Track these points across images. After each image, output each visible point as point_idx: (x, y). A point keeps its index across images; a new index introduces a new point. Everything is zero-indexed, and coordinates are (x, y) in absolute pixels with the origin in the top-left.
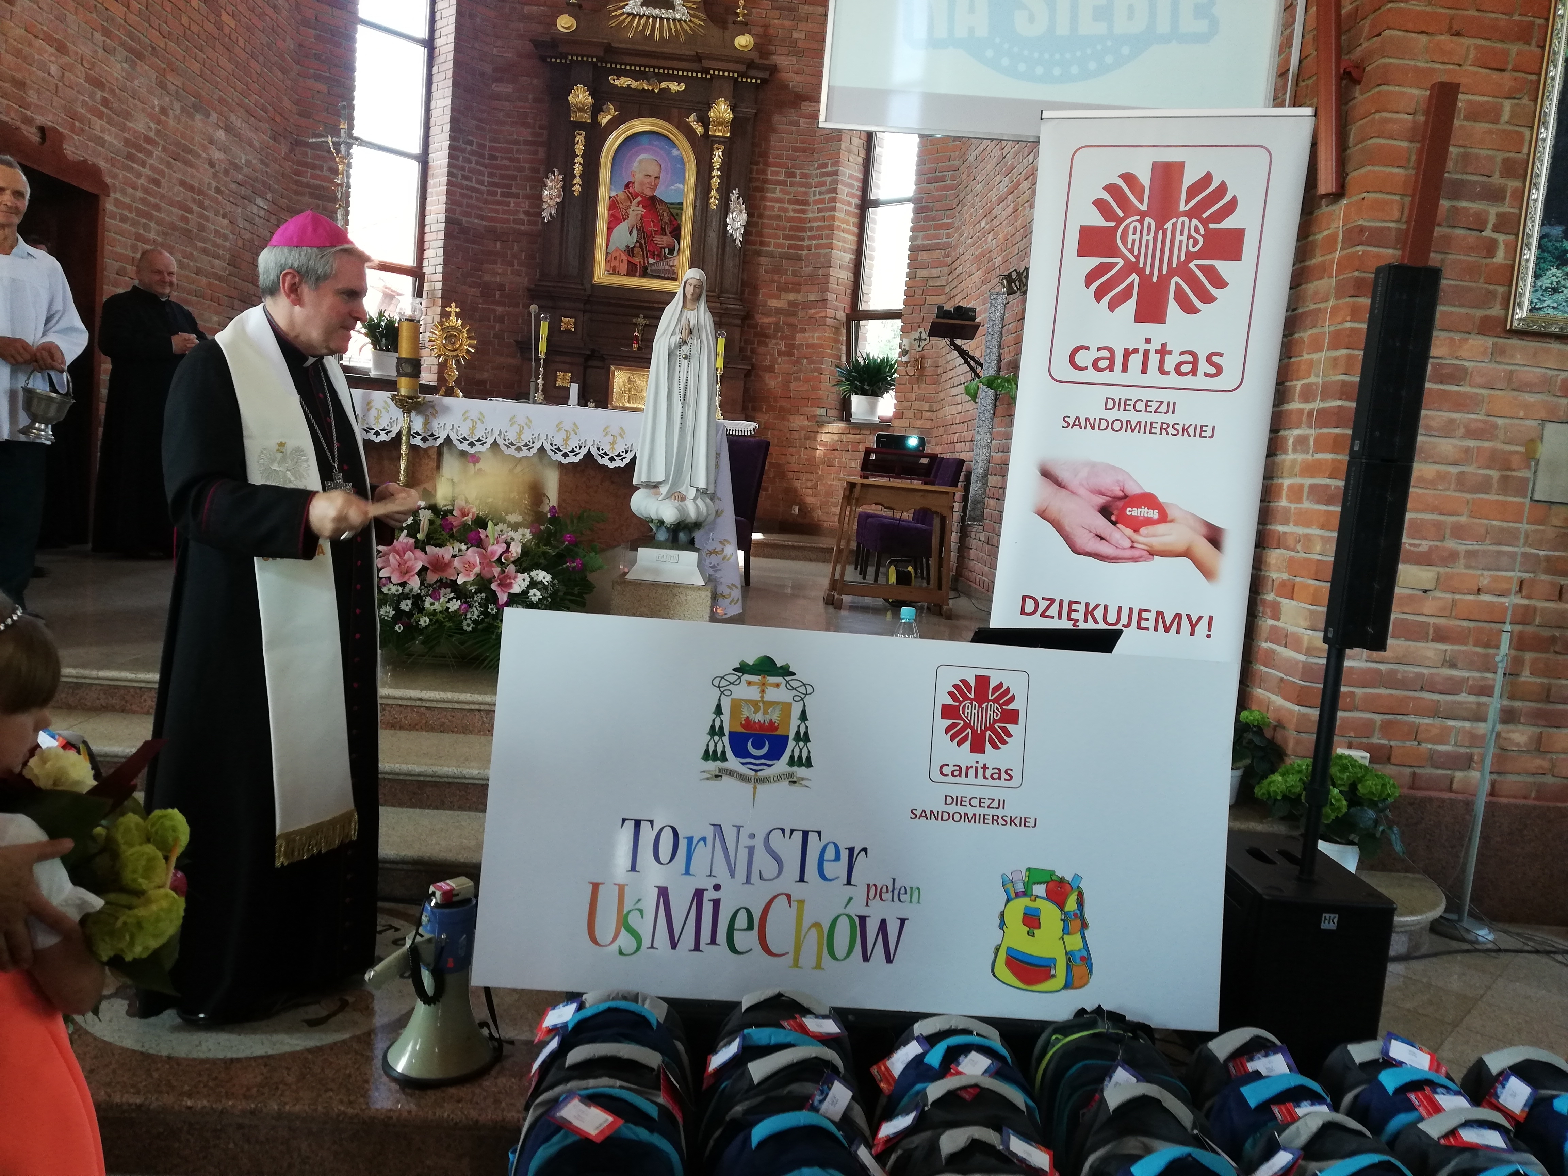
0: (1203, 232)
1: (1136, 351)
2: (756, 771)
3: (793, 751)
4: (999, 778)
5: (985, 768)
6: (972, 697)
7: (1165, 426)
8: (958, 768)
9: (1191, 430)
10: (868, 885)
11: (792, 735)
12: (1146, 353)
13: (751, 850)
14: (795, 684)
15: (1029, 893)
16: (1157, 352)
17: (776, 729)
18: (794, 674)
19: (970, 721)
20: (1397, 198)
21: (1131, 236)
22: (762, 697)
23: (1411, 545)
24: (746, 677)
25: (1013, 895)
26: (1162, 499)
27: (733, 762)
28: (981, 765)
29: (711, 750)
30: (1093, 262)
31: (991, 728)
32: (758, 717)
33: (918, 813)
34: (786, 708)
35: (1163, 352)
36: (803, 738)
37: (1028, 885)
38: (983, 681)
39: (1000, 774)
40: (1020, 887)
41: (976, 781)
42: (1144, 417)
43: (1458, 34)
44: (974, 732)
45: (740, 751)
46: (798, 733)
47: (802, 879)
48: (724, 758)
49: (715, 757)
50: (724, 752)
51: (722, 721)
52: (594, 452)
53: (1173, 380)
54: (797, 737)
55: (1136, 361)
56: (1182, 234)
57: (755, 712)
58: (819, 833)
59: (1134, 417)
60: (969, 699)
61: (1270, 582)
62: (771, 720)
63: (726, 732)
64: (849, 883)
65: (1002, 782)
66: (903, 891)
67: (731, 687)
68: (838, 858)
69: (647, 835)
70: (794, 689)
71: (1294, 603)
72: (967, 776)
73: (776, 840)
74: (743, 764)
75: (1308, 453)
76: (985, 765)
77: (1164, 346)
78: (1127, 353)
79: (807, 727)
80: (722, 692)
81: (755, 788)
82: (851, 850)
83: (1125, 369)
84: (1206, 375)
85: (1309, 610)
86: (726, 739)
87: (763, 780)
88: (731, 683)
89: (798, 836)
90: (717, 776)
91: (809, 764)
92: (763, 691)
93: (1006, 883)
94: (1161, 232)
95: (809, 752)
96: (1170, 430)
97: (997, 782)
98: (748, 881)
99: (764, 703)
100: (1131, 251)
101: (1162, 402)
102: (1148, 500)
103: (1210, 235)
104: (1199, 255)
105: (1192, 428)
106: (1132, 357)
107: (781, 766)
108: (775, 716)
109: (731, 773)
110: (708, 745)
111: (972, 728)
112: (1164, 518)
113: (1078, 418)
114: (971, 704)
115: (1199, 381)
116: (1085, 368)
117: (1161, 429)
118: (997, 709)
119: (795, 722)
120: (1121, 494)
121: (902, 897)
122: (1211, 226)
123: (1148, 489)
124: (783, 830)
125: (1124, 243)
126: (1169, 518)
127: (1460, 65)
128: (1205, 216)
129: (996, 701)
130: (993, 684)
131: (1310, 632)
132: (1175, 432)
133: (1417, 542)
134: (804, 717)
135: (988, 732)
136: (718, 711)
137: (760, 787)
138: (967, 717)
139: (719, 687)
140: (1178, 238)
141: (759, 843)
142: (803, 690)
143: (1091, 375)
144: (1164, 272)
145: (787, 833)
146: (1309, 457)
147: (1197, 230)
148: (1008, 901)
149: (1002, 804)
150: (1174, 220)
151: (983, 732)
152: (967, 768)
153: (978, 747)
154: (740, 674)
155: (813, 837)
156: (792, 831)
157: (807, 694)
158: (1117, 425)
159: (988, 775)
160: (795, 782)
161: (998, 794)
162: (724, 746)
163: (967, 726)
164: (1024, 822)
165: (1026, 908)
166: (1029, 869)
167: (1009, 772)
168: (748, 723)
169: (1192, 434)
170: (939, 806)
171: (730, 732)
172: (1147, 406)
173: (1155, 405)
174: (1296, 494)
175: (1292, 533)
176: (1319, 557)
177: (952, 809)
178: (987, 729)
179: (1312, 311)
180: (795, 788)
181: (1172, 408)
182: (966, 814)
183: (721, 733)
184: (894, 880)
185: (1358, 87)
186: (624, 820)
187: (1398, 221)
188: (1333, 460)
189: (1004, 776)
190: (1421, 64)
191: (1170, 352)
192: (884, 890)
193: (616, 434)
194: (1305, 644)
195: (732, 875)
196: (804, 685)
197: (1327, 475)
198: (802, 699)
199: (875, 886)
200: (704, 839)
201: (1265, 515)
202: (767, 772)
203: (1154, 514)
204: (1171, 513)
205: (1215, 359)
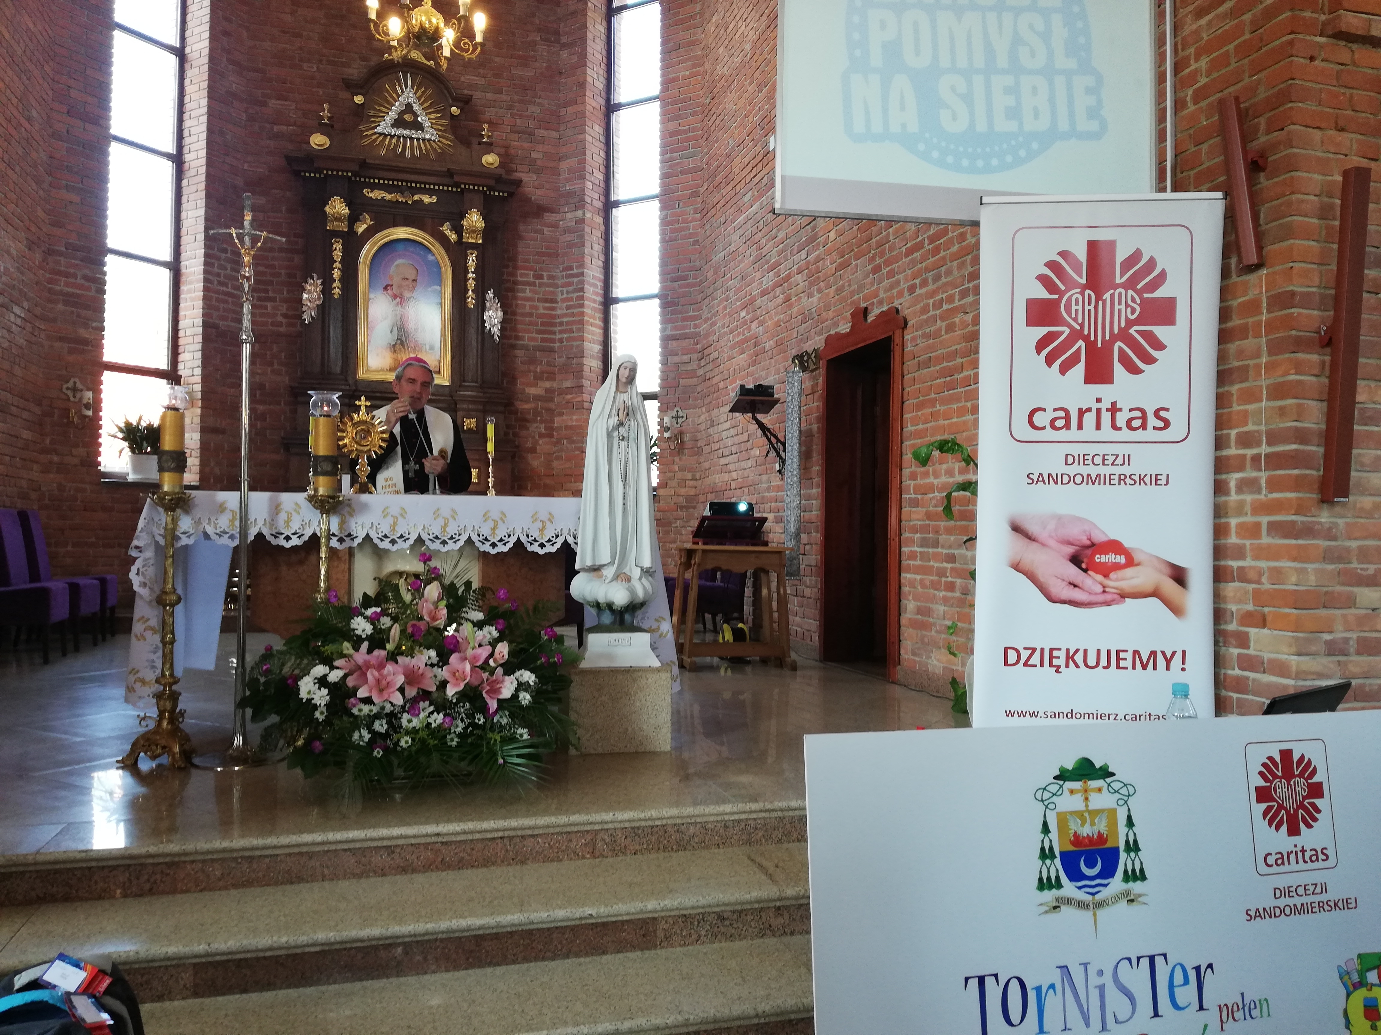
0: (1138, 302)
1: (1089, 410)
2: (1093, 894)
3: (1126, 864)
4: (1317, 860)
5: (1303, 851)
6: (1280, 774)
7: (1122, 477)
8: (1280, 856)
9: (1147, 480)
10: (1220, 1006)
11: (1122, 846)
12: (1099, 411)
13: (1102, 989)
14: (1116, 786)
15: (1364, 982)
16: (1108, 410)
17: (1106, 841)
18: (1113, 774)
19: (1283, 801)
20: (1315, 266)
21: (1074, 307)
22: (1087, 806)
23: (1361, 569)
24: (1069, 785)
25: (1351, 989)
26: (1127, 544)
27: (1069, 889)
28: (1299, 848)
29: (1045, 877)
30: (1041, 331)
32: (1086, 831)
33: (1252, 913)
34: (1112, 815)
35: (1114, 409)
36: (1133, 847)
37: (1362, 973)
38: (1286, 755)
39: (1317, 855)
40: (1356, 978)
41: (1298, 867)
42: (1102, 470)
43: (1342, 130)
45: (1075, 875)
46: (1127, 842)
47: (1156, 1015)
48: (1059, 885)
49: (1050, 887)
50: (1058, 878)
51: (1051, 841)
52: (523, 539)
53: (1126, 434)
54: (1128, 848)
55: (1089, 419)
56: (1120, 304)
57: (1083, 825)
58: (1165, 955)
59: (1094, 471)
60: (1278, 777)
61: (1229, 614)
62: (1099, 832)
63: (1057, 854)
64: (1201, 1008)
65: (1320, 864)
66: (1252, 1006)
67: (1055, 799)
68: (1186, 982)
69: (993, 994)
70: (1116, 791)
71: (1265, 631)
72: (1289, 863)
73: (1126, 973)
74: (1079, 888)
75: (1260, 493)
76: (1303, 847)
77: (1114, 404)
78: (1081, 413)
79: (1135, 834)
80: (1046, 807)
81: (1095, 915)
82: (1198, 969)
83: (1080, 427)
84: (1155, 428)
85: (1293, 637)
86: (1058, 861)
87: (1101, 904)
88: (1054, 795)
89: (1145, 963)
90: (1055, 908)
91: (1143, 877)
92: (1086, 799)
93: (1343, 975)
94: (1100, 303)
95: (1141, 863)
96: (1128, 481)
97: (1316, 865)
98: (1104, 1028)
99: (1090, 812)
100: (1075, 320)
101: (1117, 456)
102: (1114, 546)
103: (1145, 304)
104: (1137, 322)
105: (1148, 477)
106: (1086, 416)
107: (1116, 883)
108: (1102, 826)
109: (1068, 901)
110: (1041, 872)
111: (1285, 809)
112: (1130, 562)
113: (1041, 475)
114: (1281, 782)
115: (1150, 434)
116: (1043, 428)
117: (1120, 480)
118: (1304, 784)
119: (1122, 829)
120: (1088, 543)
121: (1254, 1013)
122: (1146, 295)
123: (1113, 536)
124: (1129, 960)
125: (1069, 314)
126: (1136, 561)
127: (1346, 155)
128: (1139, 287)
129: (1301, 775)
130: (1296, 757)
131: (1296, 657)
132: (1132, 482)
133: (1365, 566)
134: (1130, 823)
135: (1300, 811)
136: (1046, 829)
137: (1101, 913)
138: (1279, 798)
139: (1042, 801)
140: (1117, 307)
141: (1107, 979)
142: (1124, 791)
143: (1049, 434)
144: (1108, 338)
145: (1134, 961)
146: (1262, 497)
147: (1133, 300)
148: (1348, 995)
149: (1324, 888)
150: (1112, 291)
151: (1296, 811)
152: (1288, 854)
153: (1294, 831)
154: (1061, 783)
155: (1159, 961)
156: (1139, 959)
157: (1129, 796)
158: (1078, 480)
159: (1307, 858)
160: (1132, 901)
161: (1318, 877)
162: (1057, 870)
163: (1281, 807)
164: (1347, 904)
165: (1366, 999)
166: (1360, 956)
167: (1325, 851)
168: (1077, 839)
169: (1148, 482)
170: (1270, 902)
171: (1061, 853)
172: (1104, 460)
173: (1112, 458)
174: (1253, 531)
175: (1250, 567)
176: (1295, 588)
177: (1282, 902)
178: (1298, 807)
179: (1239, 368)
180: (1135, 907)
181: (1127, 460)
182: (1295, 906)
183: (1053, 856)
184: (1242, 994)
185: (1262, 174)
186: (967, 979)
187: (1319, 287)
188: (1298, 498)
189: (1321, 857)
190: (1319, 154)
191: (1120, 410)
192: (1235, 1008)
193: (545, 519)
194: (1294, 669)
195: (1087, 1025)
196: (1125, 785)
197: (1293, 512)
198: (1126, 802)
199: (1226, 1005)
200: (1052, 986)
201: (1218, 552)
202: (1105, 893)
203: (1121, 559)
204: (1137, 557)
205: (1162, 414)
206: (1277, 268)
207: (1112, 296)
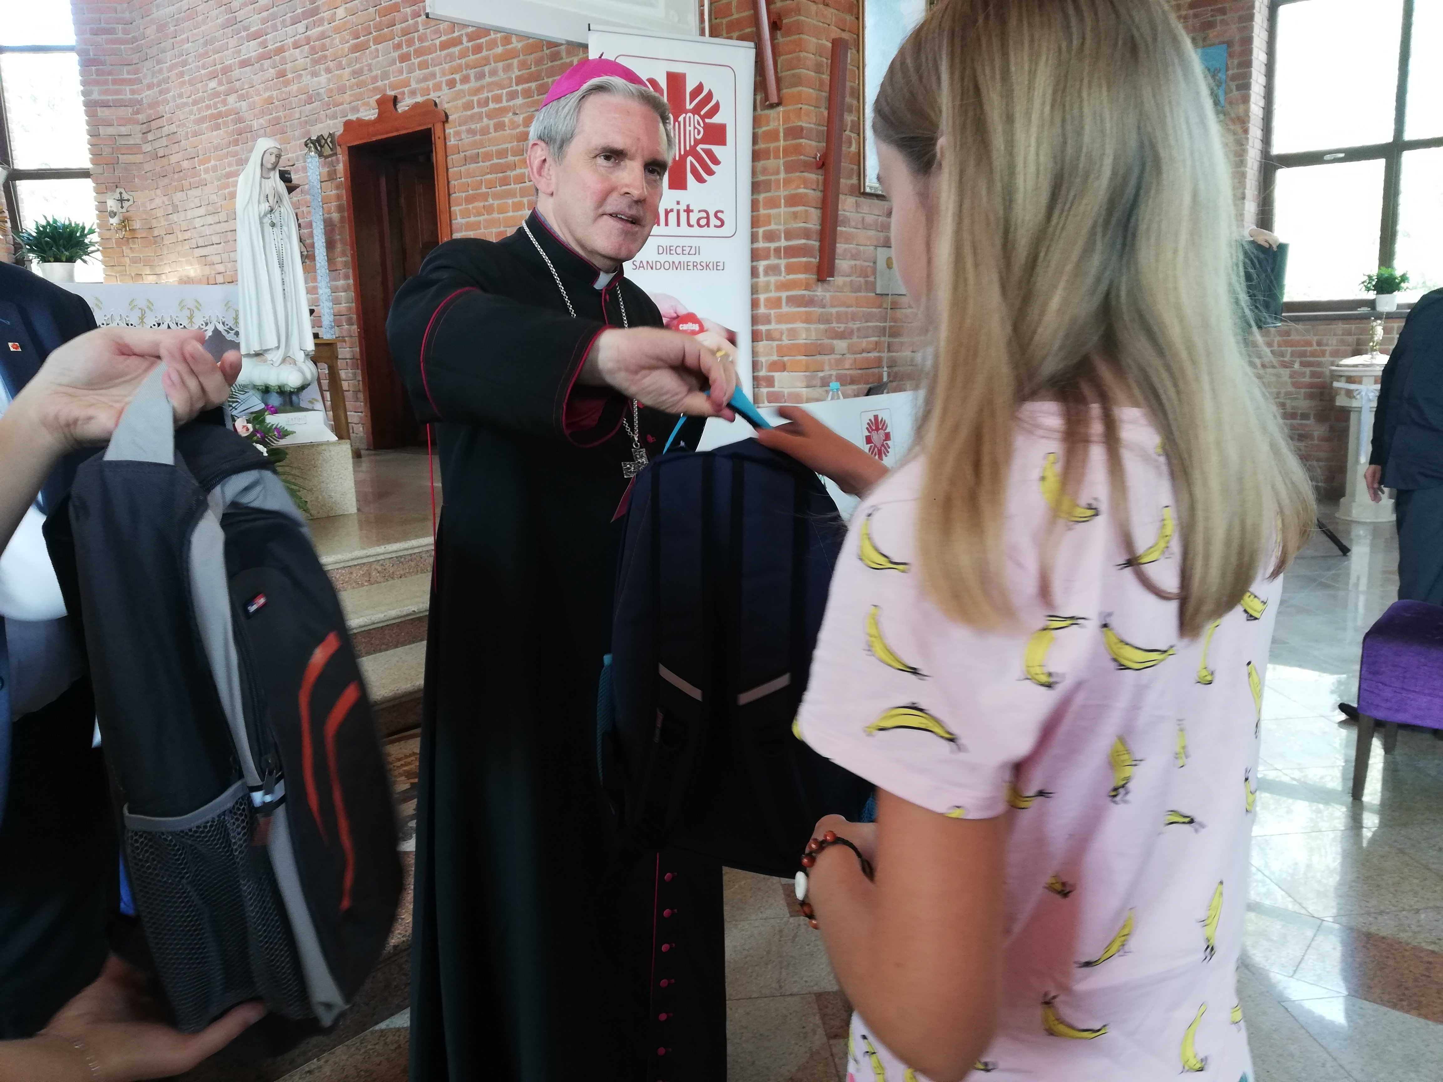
0: (702, 125)
1: (672, 210)
6: (874, 428)
7: (695, 264)
9: (711, 266)
12: (678, 212)
16: (685, 211)
20: (813, 108)
23: (838, 327)
26: (699, 316)
31: (883, 444)
35: (688, 211)
38: (876, 418)
42: (684, 259)
43: (827, 5)
53: (696, 230)
55: (672, 218)
56: (690, 126)
59: (676, 259)
60: (873, 430)
61: (760, 364)
71: (785, 373)
75: (780, 275)
77: (688, 206)
78: (667, 212)
83: (666, 224)
84: (716, 226)
85: (804, 375)
94: (677, 123)
96: (699, 267)
101: (691, 247)
102: (691, 318)
103: (707, 127)
104: (703, 141)
105: (711, 264)
106: (670, 214)
112: (702, 330)
113: (641, 262)
115: (711, 231)
117: (694, 266)
118: (883, 434)
120: (675, 315)
122: (707, 120)
123: (691, 309)
126: (705, 329)
128: (702, 113)
129: (882, 428)
130: (880, 419)
132: (702, 268)
140: (688, 128)
144: (682, 153)
146: (782, 278)
147: (699, 124)
150: (684, 115)
158: (667, 266)
169: (711, 268)
172: (683, 250)
173: (688, 249)
174: (776, 303)
175: (775, 329)
176: (805, 341)
179: (763, 181)
181: (698, 251)
187: (815, 124)
188: (806, 279)
191: (692, 211)
197: (803, 288)
201: (755, 320)
203: (696, 327)
204: (706, 325)
205: (719, 215)
206: (790, 107)
207: (685, 119)
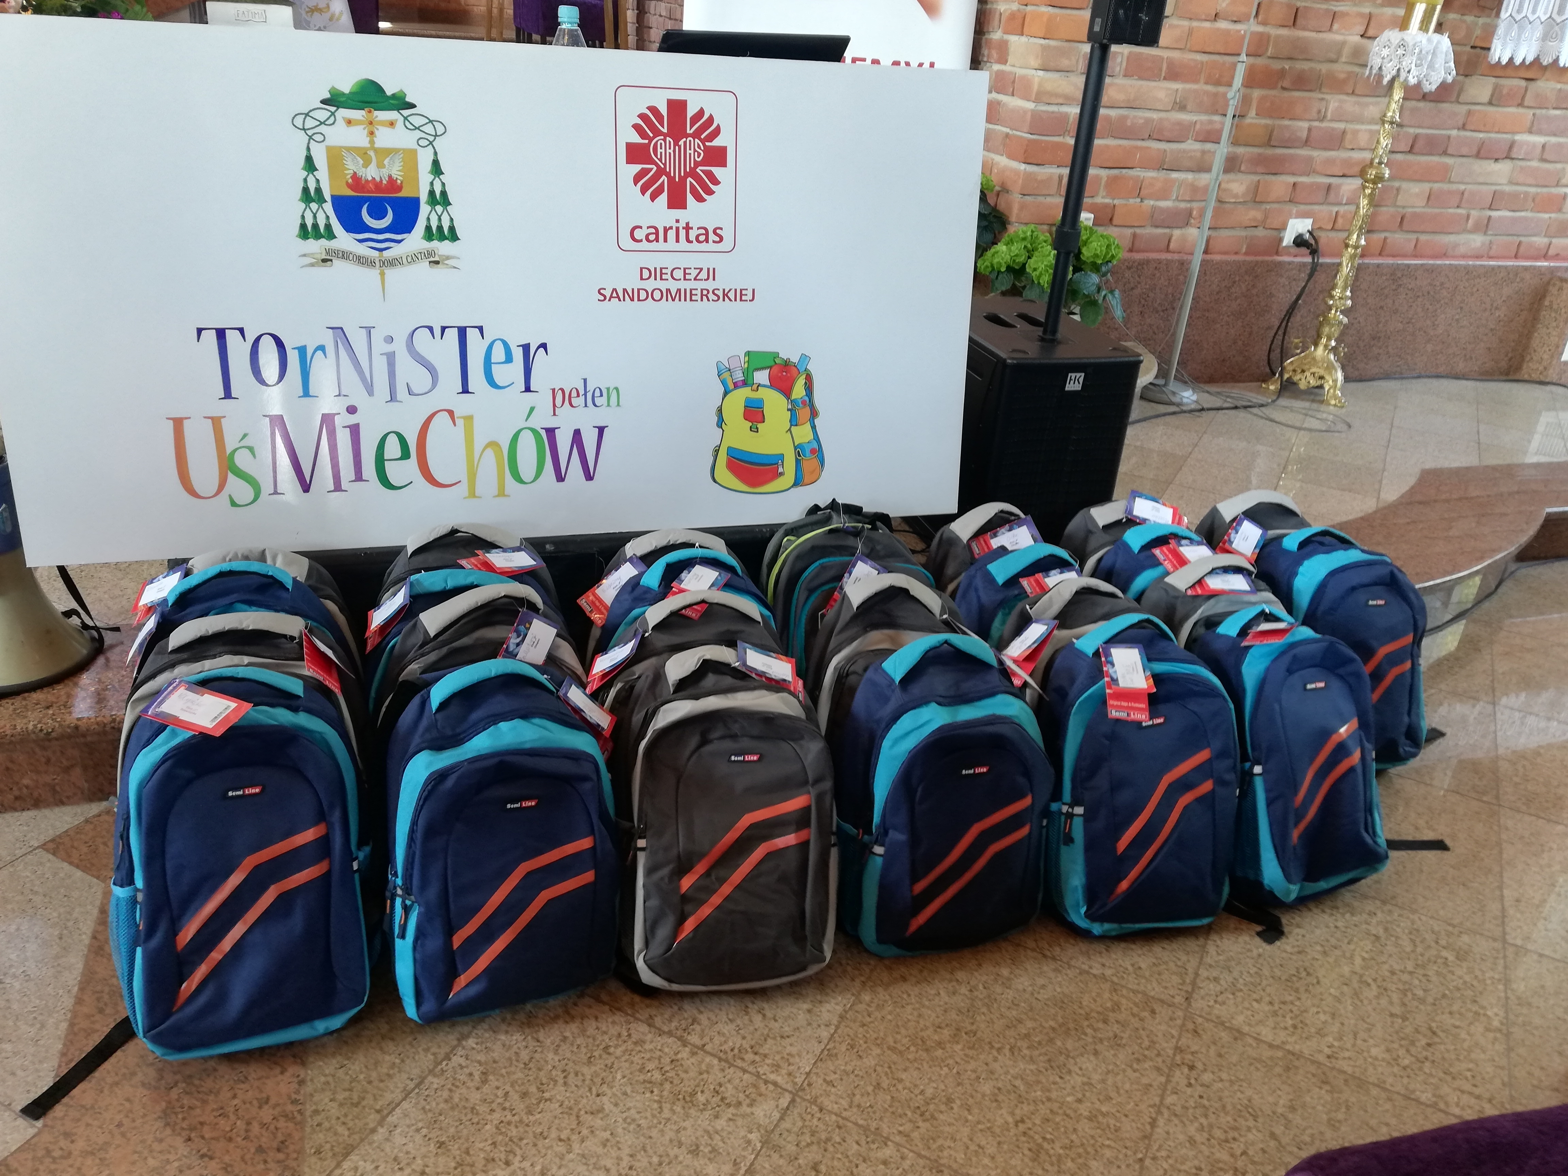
2: (381, 250)
3: (428, 219)
4: (707, 240)
5: (688, 228)
6: (665, 130)
8: (653, 231)
10: (554, 390)
11: (424, 197)
13: (391, 358)
14: (417, 121)
15: (750, 382)
17: (400, 188)
18: (413, 106)
19: (665, 165)
22: (372, 142)
24: (343, 113)
25: (731, 386)
27: (344, 240)
28: (682, 224)
29: (309, 223)
31: (693, 173)
32: (371, 173)
33: (608, 294)
34: (410, 157)
36: (440, 199)
37: (748, 374)
38: (677, 107)
39: (707, 234)
40: (739, 376)
41: (677, 246)
44: (671, 179)
45: (354, 225)
46: (432, 193)
47: (465, 390)
48: (330, 234)
49: (318, 236)
51: (318, 181)
54: (432, 199)
57: (366, 165)
58: (481, 329)
60: (661, 133)
62: (390, 177)
63: (327, 197)
64: (528, 389)
65: (711, 246)
66: (597, 393)
67: (323, 129)
68: (509, 359)
69: (239, 350)
70: (416, 128)
72: (665, 240)
73: (425, 344)
74: (361, 241)
76: (687, 224)
79: (443, 184)
80: (310, 137)
81: (382, 274)
82: (526, 348)
86: (328, 207)
87: (393, 263)
88: (321, 123)
89: (452, 335)
90: (324, 261)
91: (453, 236)
92: (372, 133)
93: (722, 372)
95: (452, 220)
97: (704, 247)
98: (393, 398)
99: (376, 151)
108: (395, 170)
109: (344, 255)
110: (303, 217)
111: (668, 175)
114: (665, 140)
118: (699, 147)
119: (425, 178)
121: (598, 401)
124: (431, 329)
129: (696, 135)
130: (691, 112)
134: (436, 169)
135: (689, 179)
136: (310, 165)
137: (390, 272)
138: (660, 160)
139: (304, 129)
141: (399, 347)
142: (429, 129)
145: (437, 332)
148: (726, 394)
149: (712, 274)
151: (683, 180)
152: (666, 230)
153: (677, 202)
154: (333, 109)
155: (472, 335)
156: (443, 329)
157: (436, 136)
159: (692, 237)
160: (437, 263)
161: (705, 261)
162: (328, 217)
163: (661, 172)
164: (740, 295)
165: (747, 400)
166: (748, 353)
167: (718, 231)
168: (357, 182)
170: (633, 283)
171: (333, 197)
177: (650, 285)
178: (687, 175)
180: (437, 270)
182: (668, 290)
183: (321, 200)
184: (585, 380)
186: (200, 331)
189: (712, 237)
192: (574, 394)
194: (1035, 87)
195: (371, 393)
196: (431, 121)
198: (431, 143)
199: (562, 390)
200: (322, 348)
202: (396, 251)
